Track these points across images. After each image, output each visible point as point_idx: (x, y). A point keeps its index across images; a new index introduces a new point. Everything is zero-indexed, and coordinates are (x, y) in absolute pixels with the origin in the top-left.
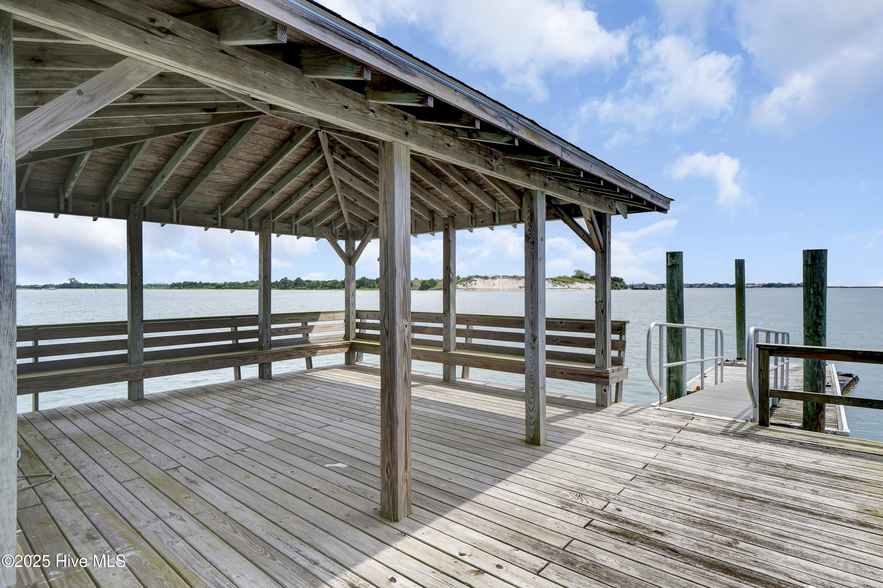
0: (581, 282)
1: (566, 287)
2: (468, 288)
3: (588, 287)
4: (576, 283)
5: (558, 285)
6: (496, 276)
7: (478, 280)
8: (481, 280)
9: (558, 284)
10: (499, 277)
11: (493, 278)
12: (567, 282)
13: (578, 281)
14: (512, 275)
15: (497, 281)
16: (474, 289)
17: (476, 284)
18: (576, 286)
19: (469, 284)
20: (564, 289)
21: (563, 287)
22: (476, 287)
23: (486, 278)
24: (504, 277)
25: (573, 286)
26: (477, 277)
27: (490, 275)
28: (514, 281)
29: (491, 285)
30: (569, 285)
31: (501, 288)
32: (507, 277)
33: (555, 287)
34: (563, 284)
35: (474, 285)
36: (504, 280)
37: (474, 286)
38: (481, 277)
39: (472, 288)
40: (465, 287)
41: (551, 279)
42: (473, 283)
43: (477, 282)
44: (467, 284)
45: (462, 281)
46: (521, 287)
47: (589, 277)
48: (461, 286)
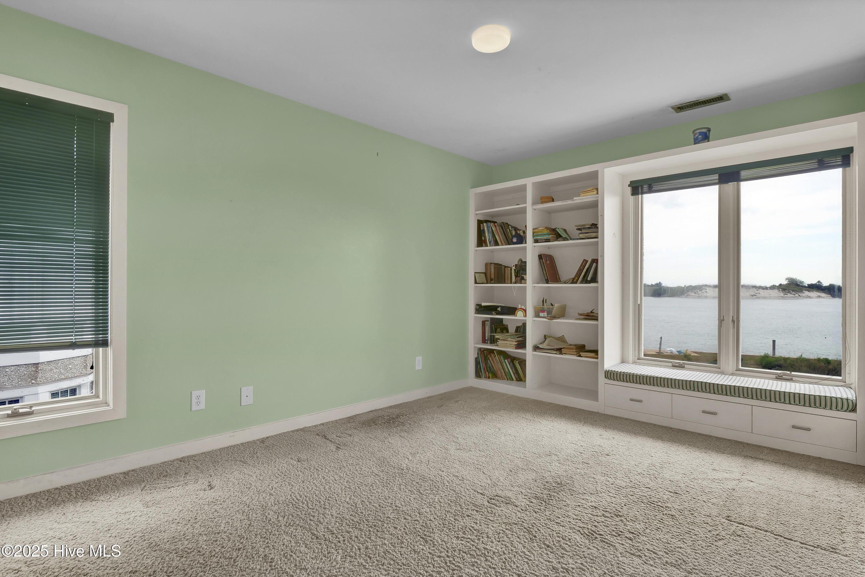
0: (809, 291)
1: (797, 295)
2: (700, 296)
4: (803, 292)
5: (788, 294)
7: (708, 288)
8: (710, 288)
9: (789, 293)
12: (797, 291)
13: (806, 290)
17: (707, 292)
19: (700, 292)
20: (796, 297)
21: (792, 296)
22: (707, 294)
25: (804, 295)
30: (799, 294)
33: (786, 296)
35: (705, 293)
37: (705, 294)
40: (697, 295)
42: (703, 291)
43: (707, 291)
44: (697, 292)
45: (692, 289)
46: (752, 296)
47: (807, 285)
48: (693, 294)
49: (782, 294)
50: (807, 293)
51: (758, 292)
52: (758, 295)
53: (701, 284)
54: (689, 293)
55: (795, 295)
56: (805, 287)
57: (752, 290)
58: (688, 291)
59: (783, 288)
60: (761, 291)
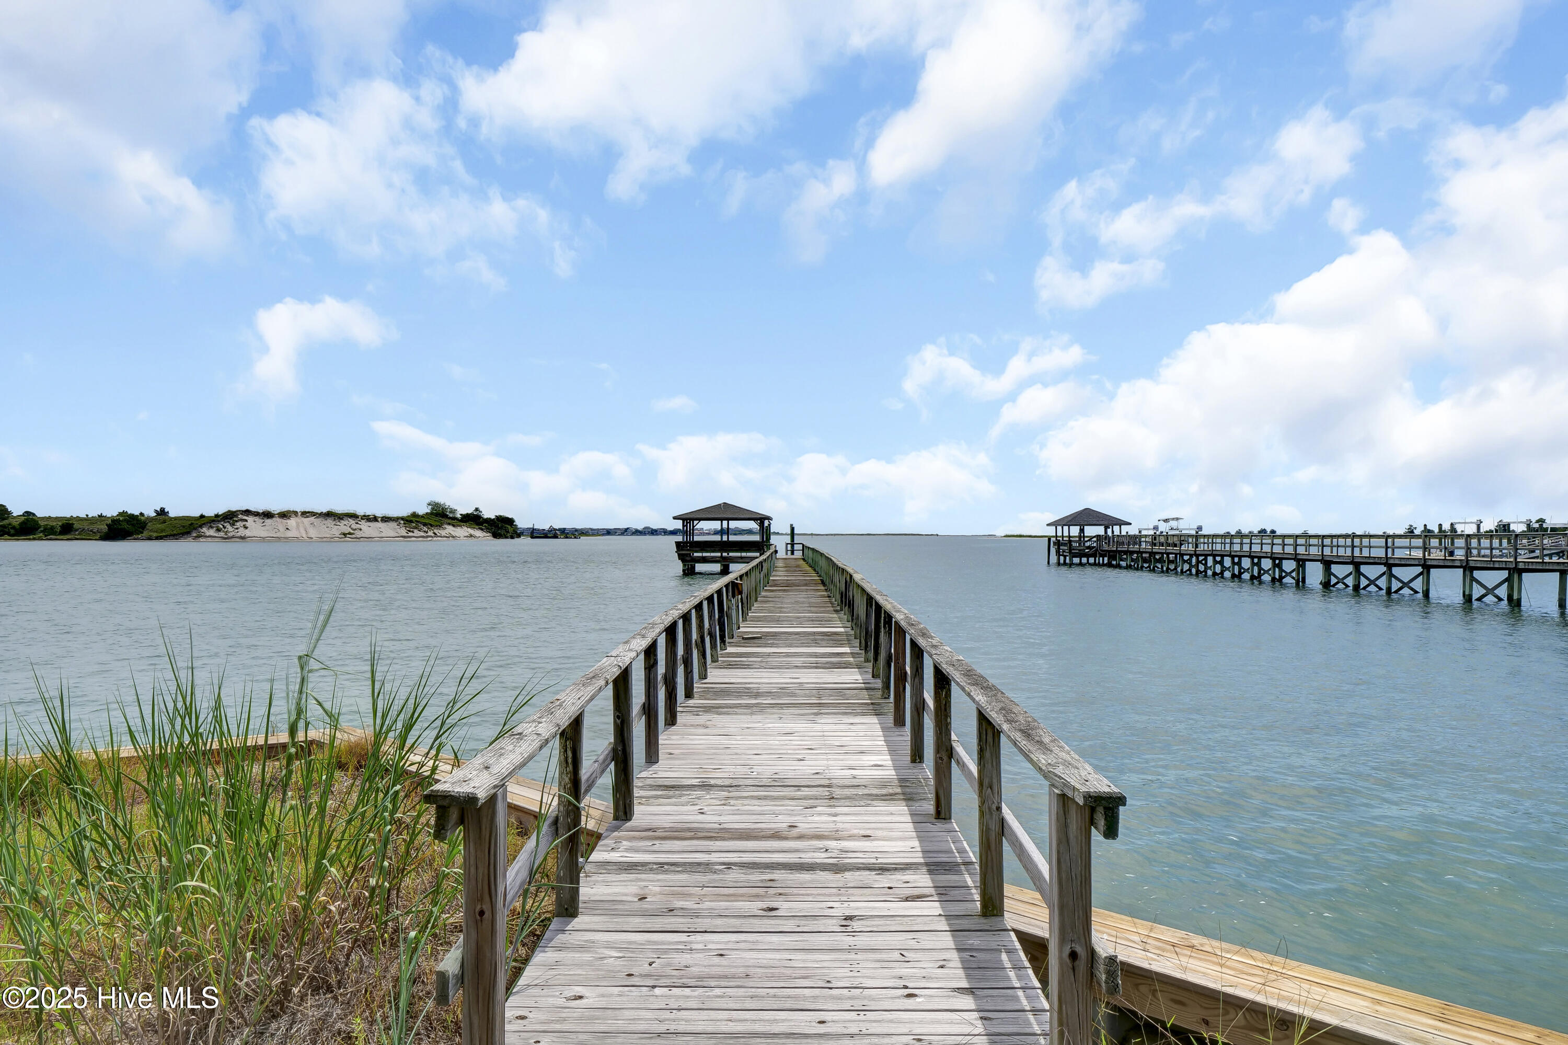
0: (454, 526)
1: (430, 533)
2: (230, 535)
3: (467, 534)
4: (446, 526)
5: (416, 531)
6: (289, 512)
7: (250, 519)
8: (257, 519)
9: (416, 528)
10: (295, 513)
11: (284, 515)
12: (431, 525)
13: (449, 524)
14: (324, 511)
15: (292, 522)
16: (243, 538)
17: (246, 528)
18: (446, 531)
19: (230, 528)
21: (422, 534)
22: (247, 533)
23: (268, 515)
24: (305, 514)
25: (443, 533)
26: (247, 512)
27: (276, 508)
28: (330, 522)
29: (282, 529)
30: (435, 531)
31: (304, 536)
32: (313, 514)
33: (411, 534)
34: (425, 529)
35: (242, 529)
36: (307, 521)
37: (242, 532)
38: (256, 514)
39: (239, 534)
40: (222, 534)
41: (402, 519)
42: (239, 524)
43: (248, 524)
44: (224, 527)
45: (213, 521)
46: (345, 534)
47: (459, 516)
48: (212, 532)
49: (403, 532)
50: (450, 529)
51: (358, 526)
52: (358, 534)
53: (234, 509)
54: (204, 530)
55: (427, 532)
56: (454, 519)
57: (346, 522)
58: (201, 526)
59: (412, 521)
60: (364, 525)
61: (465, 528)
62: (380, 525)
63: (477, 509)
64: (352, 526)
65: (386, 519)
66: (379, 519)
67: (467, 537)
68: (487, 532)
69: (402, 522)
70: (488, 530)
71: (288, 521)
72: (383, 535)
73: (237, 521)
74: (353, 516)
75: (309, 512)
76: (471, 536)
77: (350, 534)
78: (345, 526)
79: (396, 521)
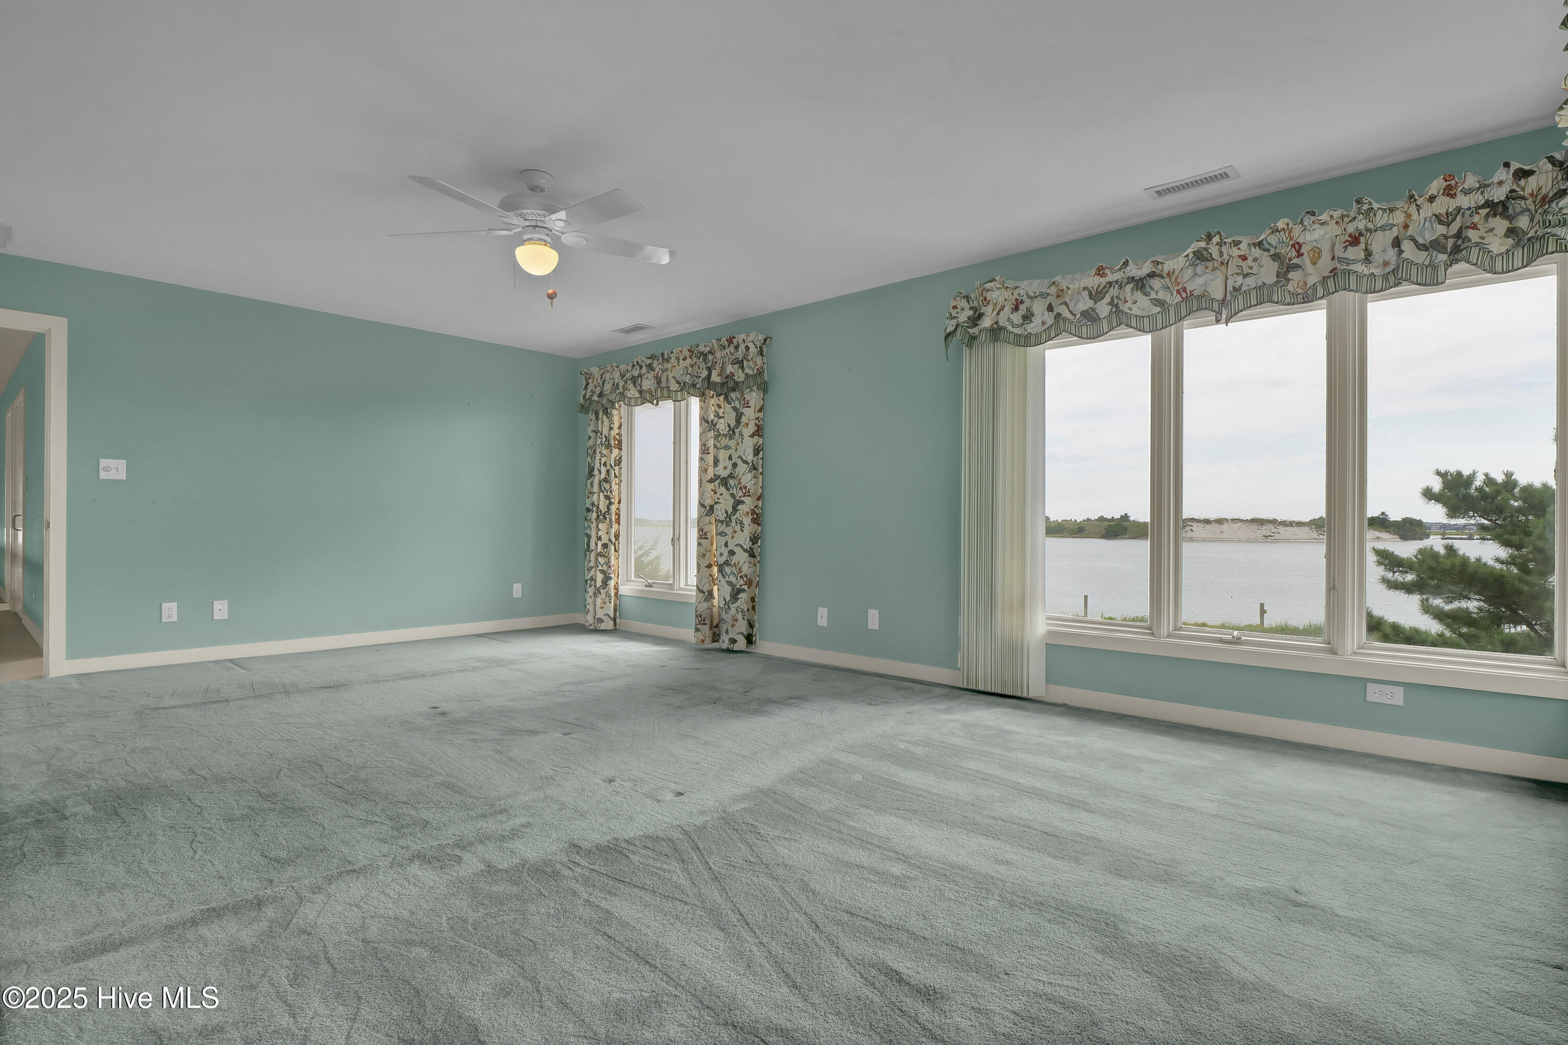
6: (1222, 519)
10: (1227, 520)
11: (1220, 521)
14: (1250, 518)
15: (1225, 527)
23: (1207, 522)
24: (1233, 520)
26: (1193, 520)
27: (1212, 517)
28: (1254, 527)
29: (1218, 532)
32: (1241, 521)
36: (1236, 526)
38: (1199, 521)
39: (1187, 536)
61: (1372, 531)
62: (1296, 529)
63: (1383, 513)
64: (1272, 530)
65: (1300, 524)
66: (1294, 525)
67: (1375, 539)
68: (1394, 534)
69: (1314, 527)
70: (1394, 533)
71: (1221, 526)
72: (1297, 537)
73: (1186, 526)
74: (1274, 522)
75: (1237, 519)
76: (1378, 538)
77: (1270, 536)
78: (1266, 530)
79: (1309, 526)
